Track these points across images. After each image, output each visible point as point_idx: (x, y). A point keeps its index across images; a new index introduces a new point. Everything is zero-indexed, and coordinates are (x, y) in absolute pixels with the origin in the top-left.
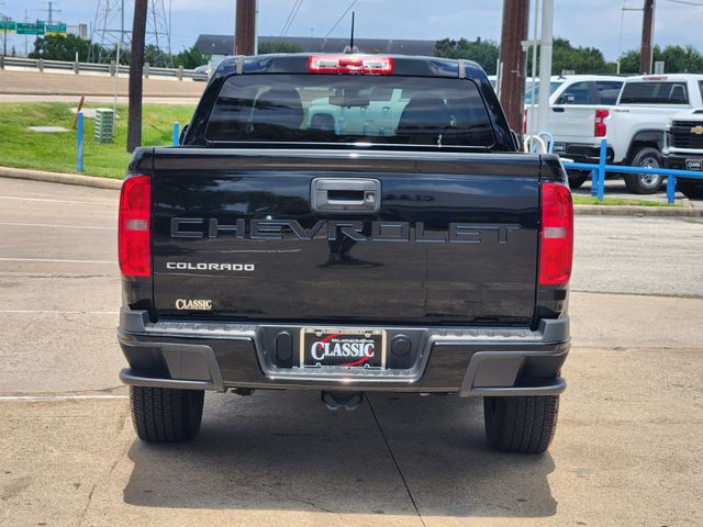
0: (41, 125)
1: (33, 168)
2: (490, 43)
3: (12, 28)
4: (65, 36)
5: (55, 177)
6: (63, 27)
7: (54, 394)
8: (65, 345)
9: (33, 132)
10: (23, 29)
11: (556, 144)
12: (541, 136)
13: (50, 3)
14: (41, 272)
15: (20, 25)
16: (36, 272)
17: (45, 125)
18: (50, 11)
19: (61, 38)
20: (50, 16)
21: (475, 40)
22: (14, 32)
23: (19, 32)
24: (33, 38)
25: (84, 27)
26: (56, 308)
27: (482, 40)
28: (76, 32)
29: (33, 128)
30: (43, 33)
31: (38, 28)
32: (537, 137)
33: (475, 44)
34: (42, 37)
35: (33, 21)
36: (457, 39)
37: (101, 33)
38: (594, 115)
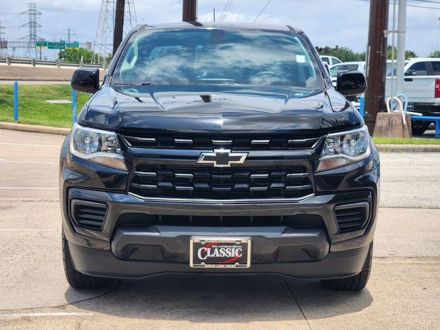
0: (54, 99)
1: (42, 124)
2: (344, 49)
3: (45, 45)
4: (78, 49)
5: (57, 131)
6: (76, 44)
7: (12, 311)
8: (35, 261)
9: (48, 104)
10: (51, 46)
11: (409, 104)
12: (399, 97)
13: (69, 30)
14: (32, 197)
15: (50, 43)
16: (28, 197)
17: (57, 99)
18: (69, 34)
19: (75, 51)
20: (69, 38)
21: (334, 47)
22: (46, 47)
23: (49, 48)
24: (58, 51)
25: (90, 44)
26: (36, 227)
27: (339, 47)
28: (85, 47)
29: (48, 101)
30: (64, 48)
31: (61, 45)
32: (396, 98)
33: (334, 50)
34: (63, 50)
35: (59, 41)
36: (323, 47)
37: (99, 46)
38: (434, 83)
